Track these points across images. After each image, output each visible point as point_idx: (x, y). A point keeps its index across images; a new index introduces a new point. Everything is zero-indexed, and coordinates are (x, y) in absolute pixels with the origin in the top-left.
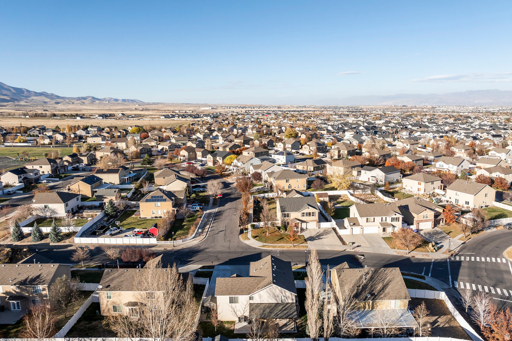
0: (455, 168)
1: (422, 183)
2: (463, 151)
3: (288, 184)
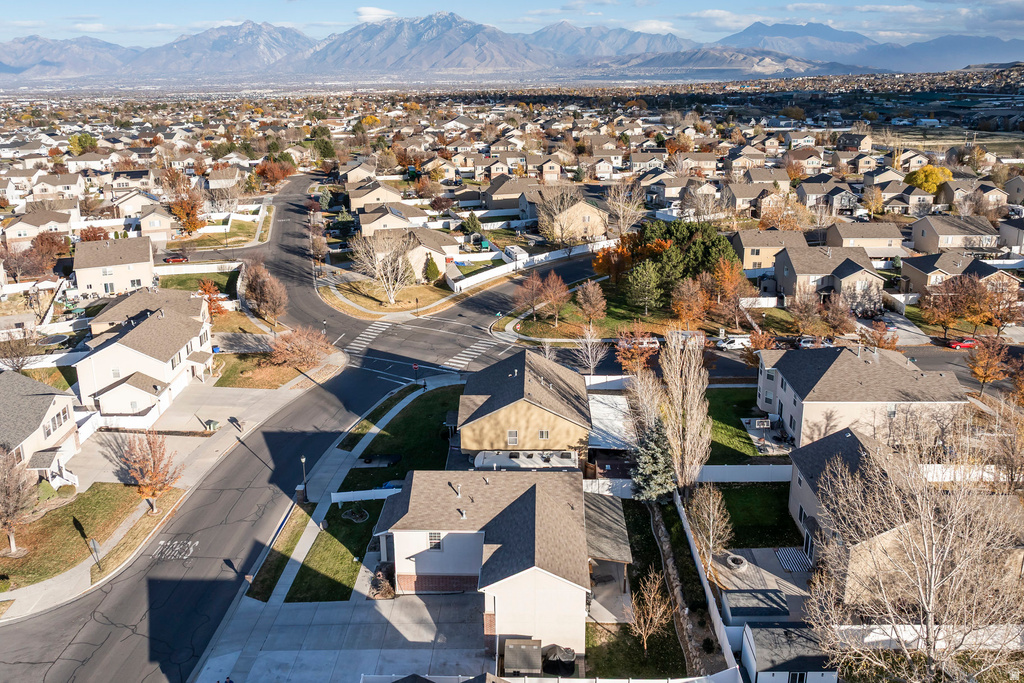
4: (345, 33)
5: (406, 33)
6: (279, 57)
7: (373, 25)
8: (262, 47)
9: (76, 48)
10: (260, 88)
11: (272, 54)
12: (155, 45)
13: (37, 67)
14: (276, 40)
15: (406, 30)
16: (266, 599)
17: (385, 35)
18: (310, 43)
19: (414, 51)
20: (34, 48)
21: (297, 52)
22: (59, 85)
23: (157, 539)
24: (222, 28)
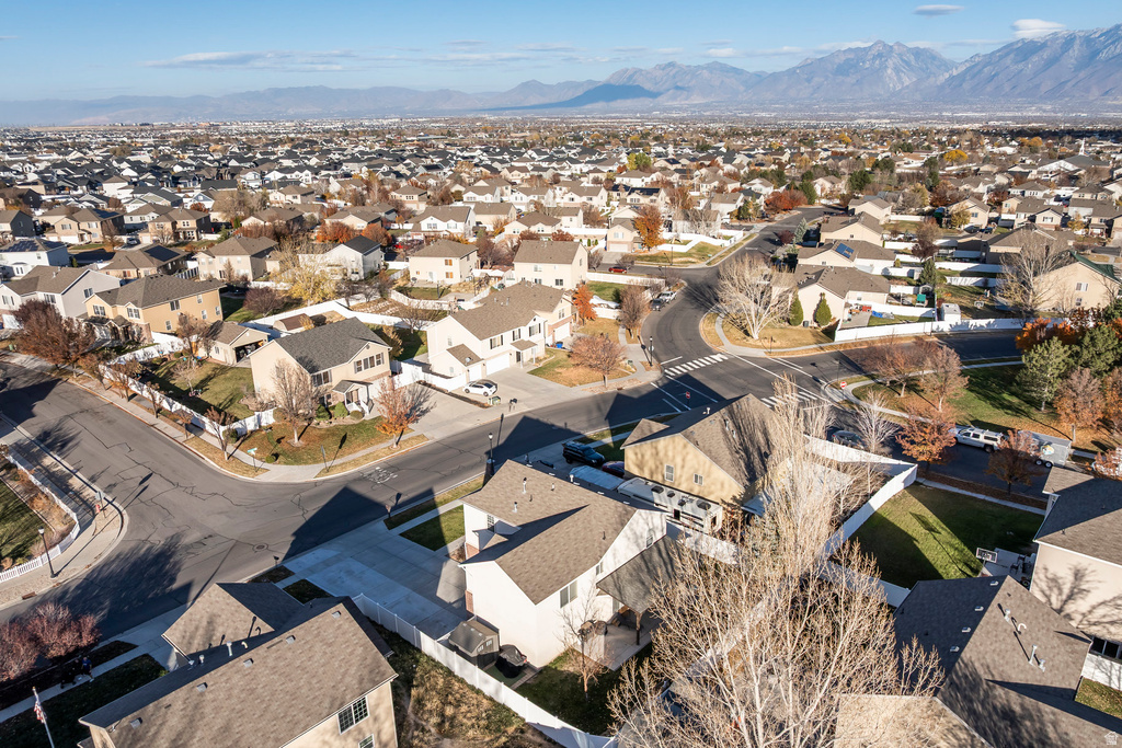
0: (461, 225)
1: (453, 259)
2: (416, 197)
3: (177, 312)
4: (993, 53)
5: (1076, 51)
6: (907, 82)
7: (1032, 41)
8: (889, 71)
9: (706, 73)
10: (877, 118)
11: (900, 79)
12: (779, 70)
13: (671, 91)
14: (907, 63)
15: (1076, 47)
16: (389, 528)
17: (1046, 54)
18: (946, 65)
19: (1082, 75)
20: (671, 74)
21: (928, 77)
22: (685, 110)
23: (377, 465)
24: (850, 50)
